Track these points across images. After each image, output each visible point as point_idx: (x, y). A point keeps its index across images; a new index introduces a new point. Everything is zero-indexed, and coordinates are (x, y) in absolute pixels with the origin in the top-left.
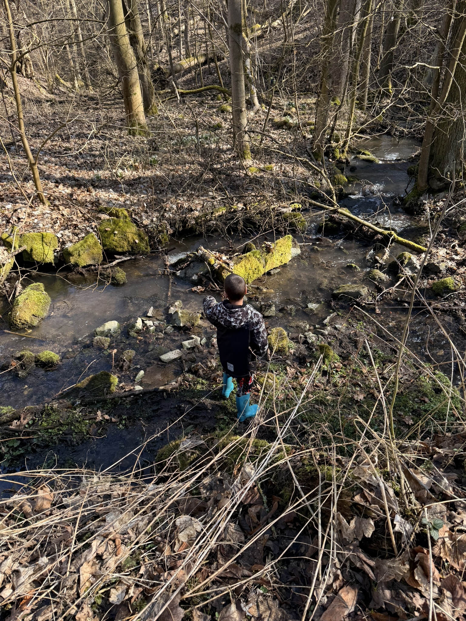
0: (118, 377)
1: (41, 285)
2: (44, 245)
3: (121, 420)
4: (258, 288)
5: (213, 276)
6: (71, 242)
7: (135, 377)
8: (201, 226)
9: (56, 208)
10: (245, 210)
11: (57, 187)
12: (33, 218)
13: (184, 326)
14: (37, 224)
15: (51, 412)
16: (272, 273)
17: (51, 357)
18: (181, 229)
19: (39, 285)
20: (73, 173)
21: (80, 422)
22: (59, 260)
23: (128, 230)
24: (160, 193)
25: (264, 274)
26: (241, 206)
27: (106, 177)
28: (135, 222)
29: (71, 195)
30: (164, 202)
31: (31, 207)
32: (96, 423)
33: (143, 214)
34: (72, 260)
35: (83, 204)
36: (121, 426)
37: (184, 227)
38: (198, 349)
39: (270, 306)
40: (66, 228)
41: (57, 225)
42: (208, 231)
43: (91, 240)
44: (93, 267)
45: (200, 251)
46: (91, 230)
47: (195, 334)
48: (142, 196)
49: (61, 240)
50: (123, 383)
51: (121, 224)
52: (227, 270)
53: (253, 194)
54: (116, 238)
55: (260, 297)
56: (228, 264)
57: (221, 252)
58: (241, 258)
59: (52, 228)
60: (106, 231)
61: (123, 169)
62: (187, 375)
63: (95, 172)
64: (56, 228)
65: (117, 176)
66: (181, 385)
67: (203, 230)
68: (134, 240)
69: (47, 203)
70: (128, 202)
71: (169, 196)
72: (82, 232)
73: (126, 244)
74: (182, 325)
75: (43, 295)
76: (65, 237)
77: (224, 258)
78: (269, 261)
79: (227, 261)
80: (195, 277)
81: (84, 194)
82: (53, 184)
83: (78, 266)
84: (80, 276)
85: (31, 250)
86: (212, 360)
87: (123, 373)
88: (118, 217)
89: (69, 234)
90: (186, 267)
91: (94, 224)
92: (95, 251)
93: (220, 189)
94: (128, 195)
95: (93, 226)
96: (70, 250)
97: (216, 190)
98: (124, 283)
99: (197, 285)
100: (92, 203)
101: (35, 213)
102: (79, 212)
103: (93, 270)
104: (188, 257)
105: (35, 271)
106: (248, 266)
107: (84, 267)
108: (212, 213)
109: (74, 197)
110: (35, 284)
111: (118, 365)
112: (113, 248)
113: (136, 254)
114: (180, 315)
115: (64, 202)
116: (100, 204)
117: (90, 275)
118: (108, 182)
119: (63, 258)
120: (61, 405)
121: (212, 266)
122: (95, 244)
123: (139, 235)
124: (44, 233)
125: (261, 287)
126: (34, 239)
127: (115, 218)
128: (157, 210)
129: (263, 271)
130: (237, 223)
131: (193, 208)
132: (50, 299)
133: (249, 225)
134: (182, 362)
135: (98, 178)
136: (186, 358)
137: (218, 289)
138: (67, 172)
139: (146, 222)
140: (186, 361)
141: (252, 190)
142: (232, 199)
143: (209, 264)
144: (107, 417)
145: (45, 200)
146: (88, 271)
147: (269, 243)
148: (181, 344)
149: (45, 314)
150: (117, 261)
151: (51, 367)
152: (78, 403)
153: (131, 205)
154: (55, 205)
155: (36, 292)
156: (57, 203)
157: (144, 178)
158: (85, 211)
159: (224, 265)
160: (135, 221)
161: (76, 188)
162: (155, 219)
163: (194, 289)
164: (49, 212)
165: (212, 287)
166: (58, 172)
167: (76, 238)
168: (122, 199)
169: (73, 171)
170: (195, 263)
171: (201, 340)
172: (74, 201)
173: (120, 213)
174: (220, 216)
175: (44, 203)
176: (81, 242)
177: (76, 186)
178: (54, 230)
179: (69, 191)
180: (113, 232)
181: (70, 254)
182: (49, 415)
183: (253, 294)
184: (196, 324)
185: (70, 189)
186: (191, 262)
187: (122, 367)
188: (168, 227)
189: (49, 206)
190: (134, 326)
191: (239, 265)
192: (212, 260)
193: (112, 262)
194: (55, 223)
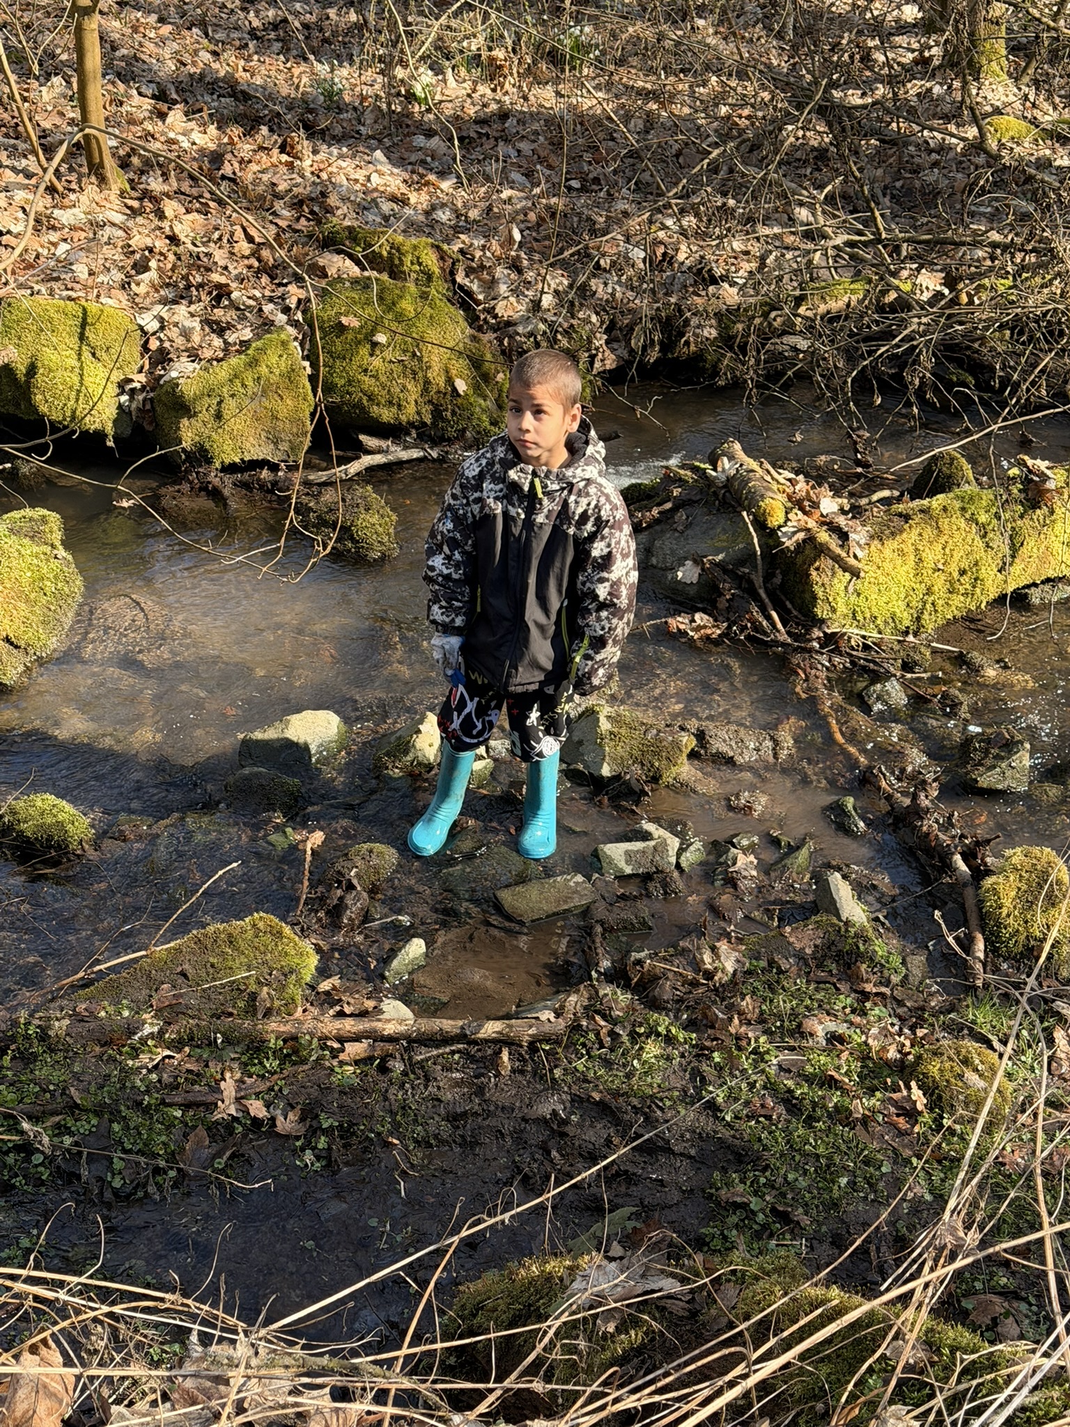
0: (318, 949)
1: (54, 518)
2: (86, 355)
3: (314, 1131)
4: (960, 660)
5: (768, 577)
6: (194, 356)
7: (386, 960)
8: (743, 349)
9: (148, 205)
10: (946, 306)
11: (162, 116)
12: (54, 236)
13: (616, 778)
14: (67, 264)
15: (37, 1048)
16: (1036, 601)
17: (60, 824)
18: (653, 355)
19: (44, 520)
20: (230, 65)
21: (146, 1110)
22: (137, 428)
23: (432, 335)
24: (583, 189)
25: (1001, 599)
26: (930, 282)
27: (363, 98)
28: (464, 306)
29: (217, 158)
30: (594, 232)
31: (51, 190)
32: (212, 1128)
33: (500, 272)
34: (188, 434)
35: (261, 203)
36: (308, 1157)
37: (666, 347)
38: (665, 885)
39: (1009, 747)
40: (183, 295)
41: (145, 277)
42: (773, 376)
43: (274, 359)
44: (265, 474)
45: (725, 463)
46: (281, 318)
47: (656, 820)
48: (506, 194)
49: (154, 344)
50: (336, 981)
51: (407, 306)
52: (837, 559)
53: (995, 236)
54: (377, 362)
55: (966, 700)
56: (844, 536)
57: (818, 477)
58: (906, 517)
59: (125, 286)
60: (341, 328)
61: (437, 70)
62: (606, 990)
63: (322, 69)
64: (142, 290)
65: (411, 97)
66: (575, 1028)
67: (750, 371)
68: (450, 381)
69: (118, 180)
70: (444, 216)
71: (621, 205)
72: (242, 318)
73: (414, 390)
74: (606, 771)
75: (54, 564)
76: (174, 333)
77: (829, 504)
78: (1030, 544)
79: (842, 521)
80: (687, 573)
81: (265, 160)
82: (147, 104)
83: (209, 461)
84: (209, 504)
85: (32, 370)
86: (723, 946)
87: (340, 938)
88: (396, 273)
89: (189, 323)
90: (657, 521)
91: (294, 293)
92: (286, 406)
93: (848, 201)
94: (446, 185)
95: (292, 302)
96: (189, 389)
97: (830, 199)
98: (384, 557)
99: (693, 610)
100: (298, 204)
101: (65, 217)
102: (239, 234)
103: (262, 486)
104: (670, 479)
105: (37, 462)
106: (932, 556)
107: (230, 469)
108: (799, 300)
109: (227, 169)
110: (28, 512)
111: (322, 899)
112: (359, 405)
113: (450, 441)
114: (605, 725)
115: (185, 186)
116: (329, 210)
117: (251, 502)
118: (369, 118)
119: (154, 420)
120: (80, 1028)
121: (769, 534)
122: (290, 375)
123: (476, 363)
124: (93, 308)
125: (976, 657)
126: (45, 325)
127: (385, 277)
128: (564, 265)
129: (993, 584)
130: (904, 360)
131: (718, 272)
132: (79, 582)
133: (955, 373)
134: (588, 931)
135: (333, 101)
136: (611, 919)
137: (783, 637)
138: (205, 56)
139: (510, 307)
140: (608, 930)
141: (994, 218)
142: (897, 249)
143: (760, 524)
144: (257, 1108)
145: (110, 164)
146: (246, 485)
147: (1042, 465)
148: (596, 854)
149: (52, 643)
150: (367, 460)
151: (55, 863)
152: (147, 1030)
153: (457, 230)
154: (146, 195)
155: (29, 548)
156: (155, 184)
157: (522, 120)
158: (263, 231)
159: (823, 536)
160: (464, 300)
161: (236, 131)
162: (547, 301)
163: (679, 622)
164: (118, 218)
165: (757, 628)
166: (166, 53)
167: (217, 342)
168: (420, 199)
169: (230, 56)
170: (698, 511)
171: (681, 851)
172: (224, 188)
173: (408, 260)
174: (831, 318)
175: (102, 180)
176: (233, 360)
177: (237, 119)
178: (133, 298)
179: (205, 138)
180: (367, 338)
181: (182, 408)
182: (26, 1059)
183: (934, 680)
184: (668, 777)
185: (212, 129)
186: (680, 504)
187: (336, 912)
188: (600, 340)
189: (122, 194)
190: (404, 746)
191: (891, 545)
192: (775, 508)
193: (348, 460)
194: (141, 267)
